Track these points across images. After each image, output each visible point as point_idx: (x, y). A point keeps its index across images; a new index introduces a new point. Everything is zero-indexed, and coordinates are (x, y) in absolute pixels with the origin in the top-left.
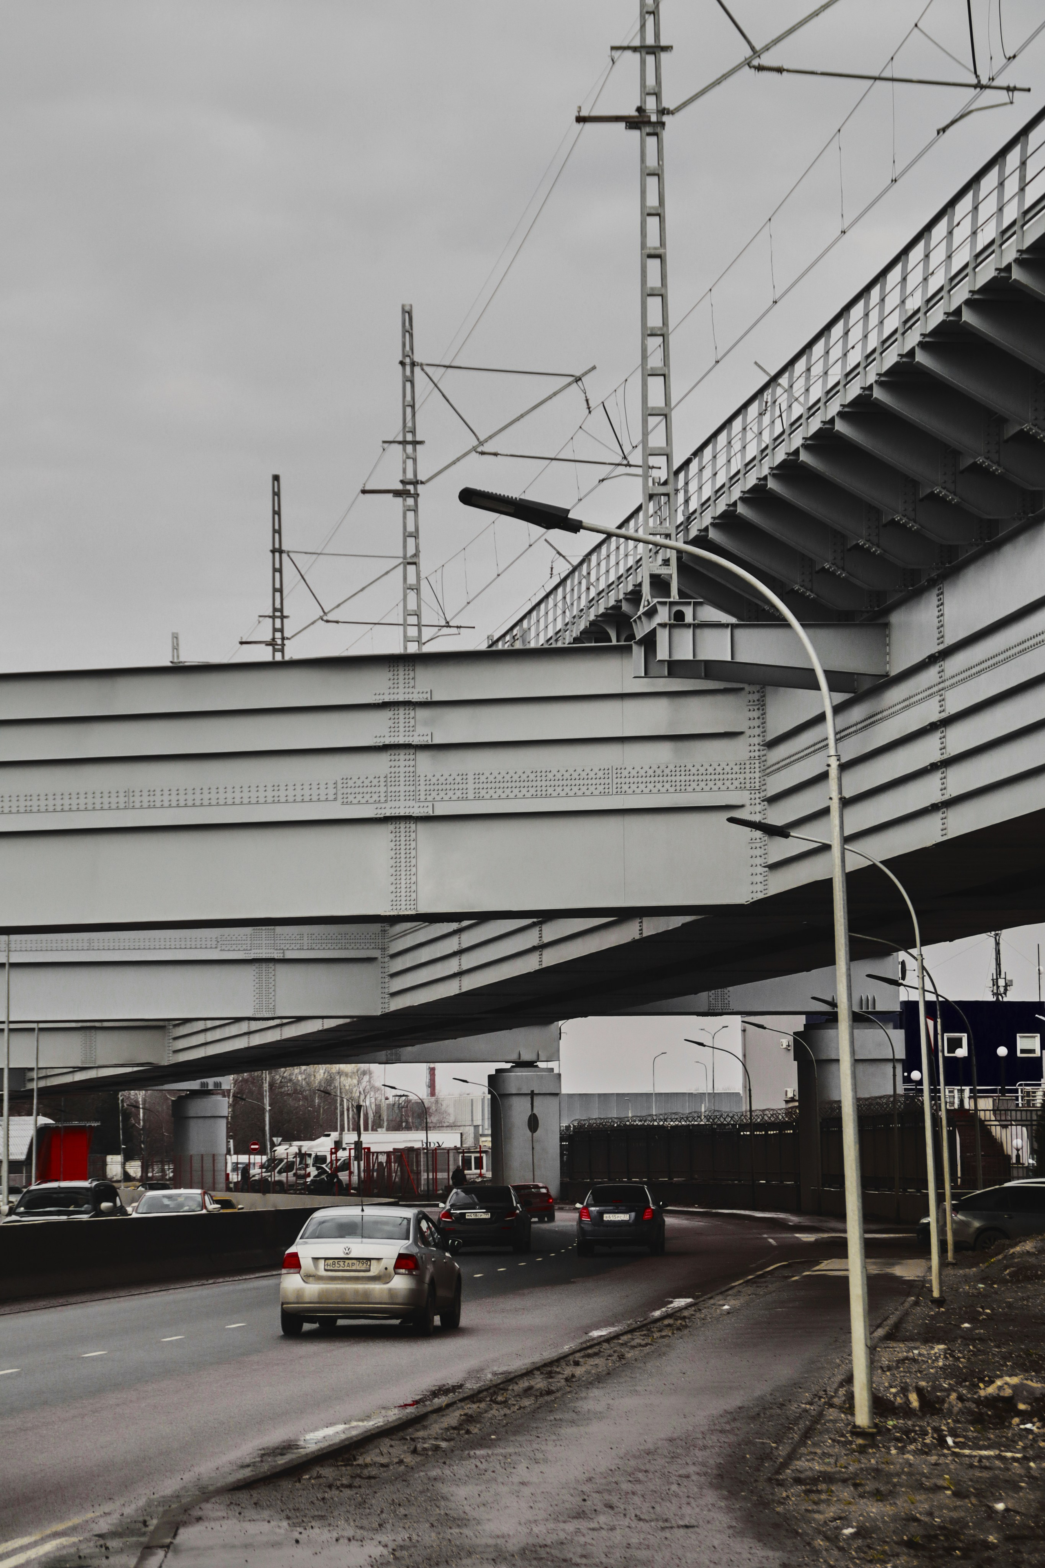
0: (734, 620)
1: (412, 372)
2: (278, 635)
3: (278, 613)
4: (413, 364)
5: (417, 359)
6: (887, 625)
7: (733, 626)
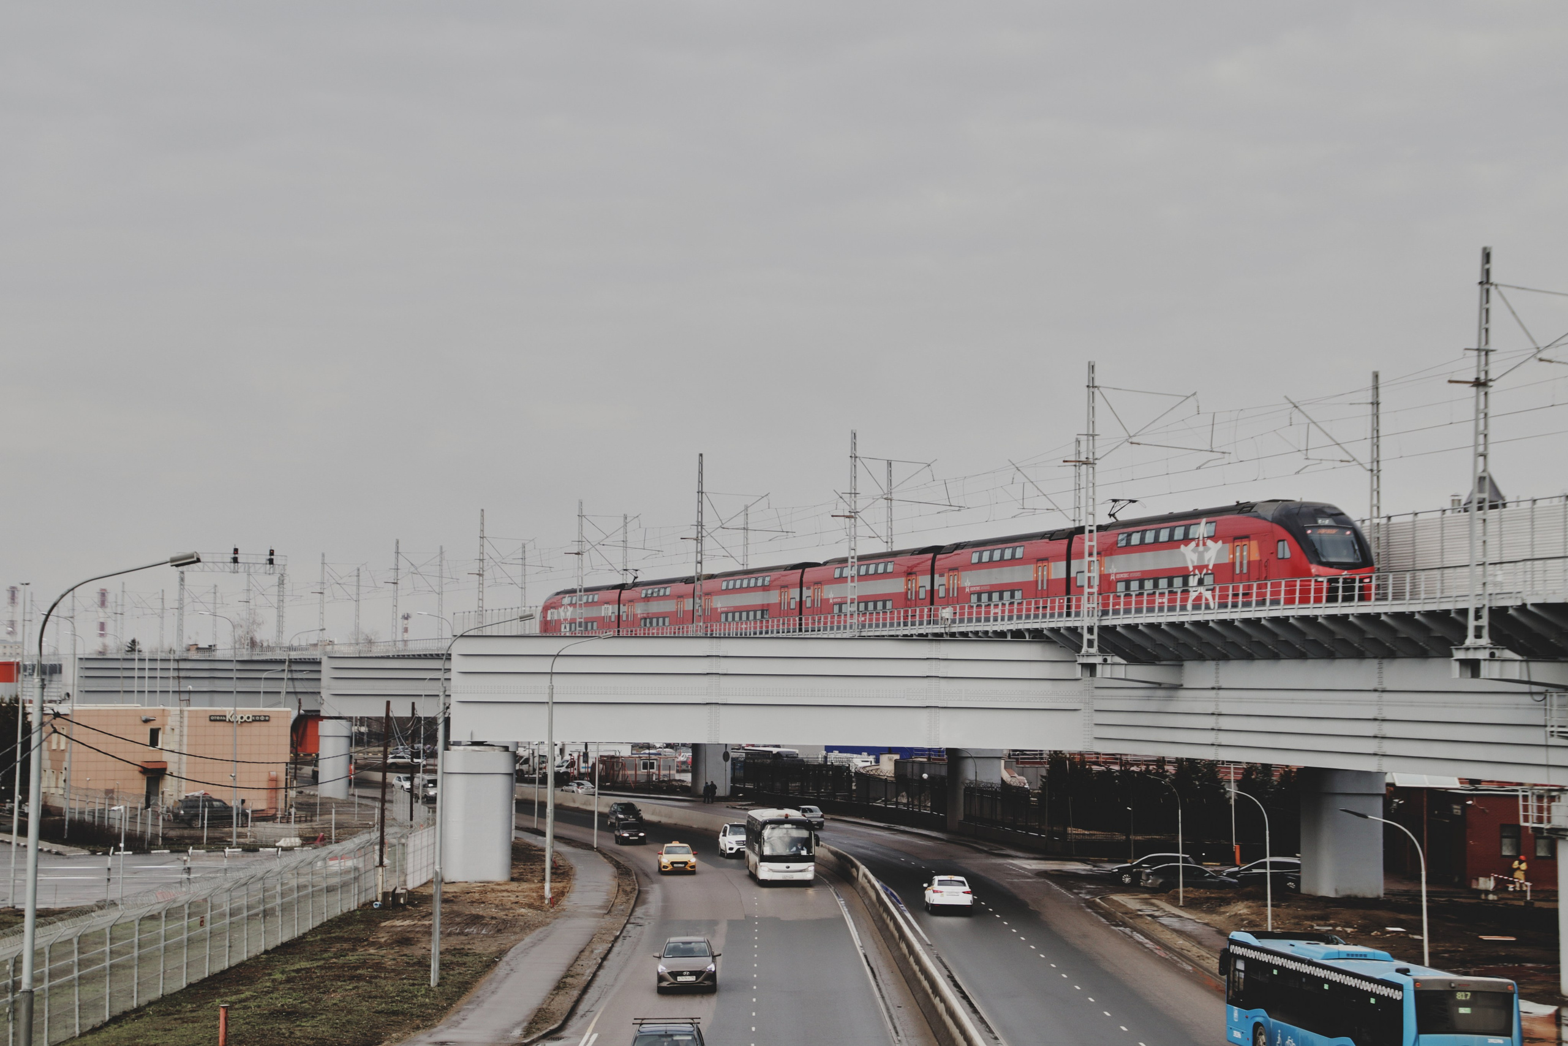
0: (1125, 662)
1: (855, 461)
2: (700, 535)
3: (700, 524)
4: (856, 457)
5: (857, 455)
6: (1182, 665)
7: (1126, 665)
